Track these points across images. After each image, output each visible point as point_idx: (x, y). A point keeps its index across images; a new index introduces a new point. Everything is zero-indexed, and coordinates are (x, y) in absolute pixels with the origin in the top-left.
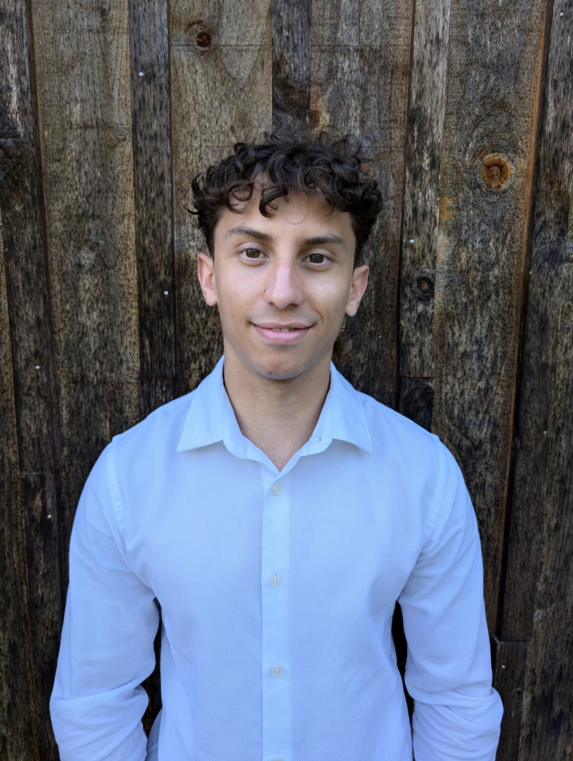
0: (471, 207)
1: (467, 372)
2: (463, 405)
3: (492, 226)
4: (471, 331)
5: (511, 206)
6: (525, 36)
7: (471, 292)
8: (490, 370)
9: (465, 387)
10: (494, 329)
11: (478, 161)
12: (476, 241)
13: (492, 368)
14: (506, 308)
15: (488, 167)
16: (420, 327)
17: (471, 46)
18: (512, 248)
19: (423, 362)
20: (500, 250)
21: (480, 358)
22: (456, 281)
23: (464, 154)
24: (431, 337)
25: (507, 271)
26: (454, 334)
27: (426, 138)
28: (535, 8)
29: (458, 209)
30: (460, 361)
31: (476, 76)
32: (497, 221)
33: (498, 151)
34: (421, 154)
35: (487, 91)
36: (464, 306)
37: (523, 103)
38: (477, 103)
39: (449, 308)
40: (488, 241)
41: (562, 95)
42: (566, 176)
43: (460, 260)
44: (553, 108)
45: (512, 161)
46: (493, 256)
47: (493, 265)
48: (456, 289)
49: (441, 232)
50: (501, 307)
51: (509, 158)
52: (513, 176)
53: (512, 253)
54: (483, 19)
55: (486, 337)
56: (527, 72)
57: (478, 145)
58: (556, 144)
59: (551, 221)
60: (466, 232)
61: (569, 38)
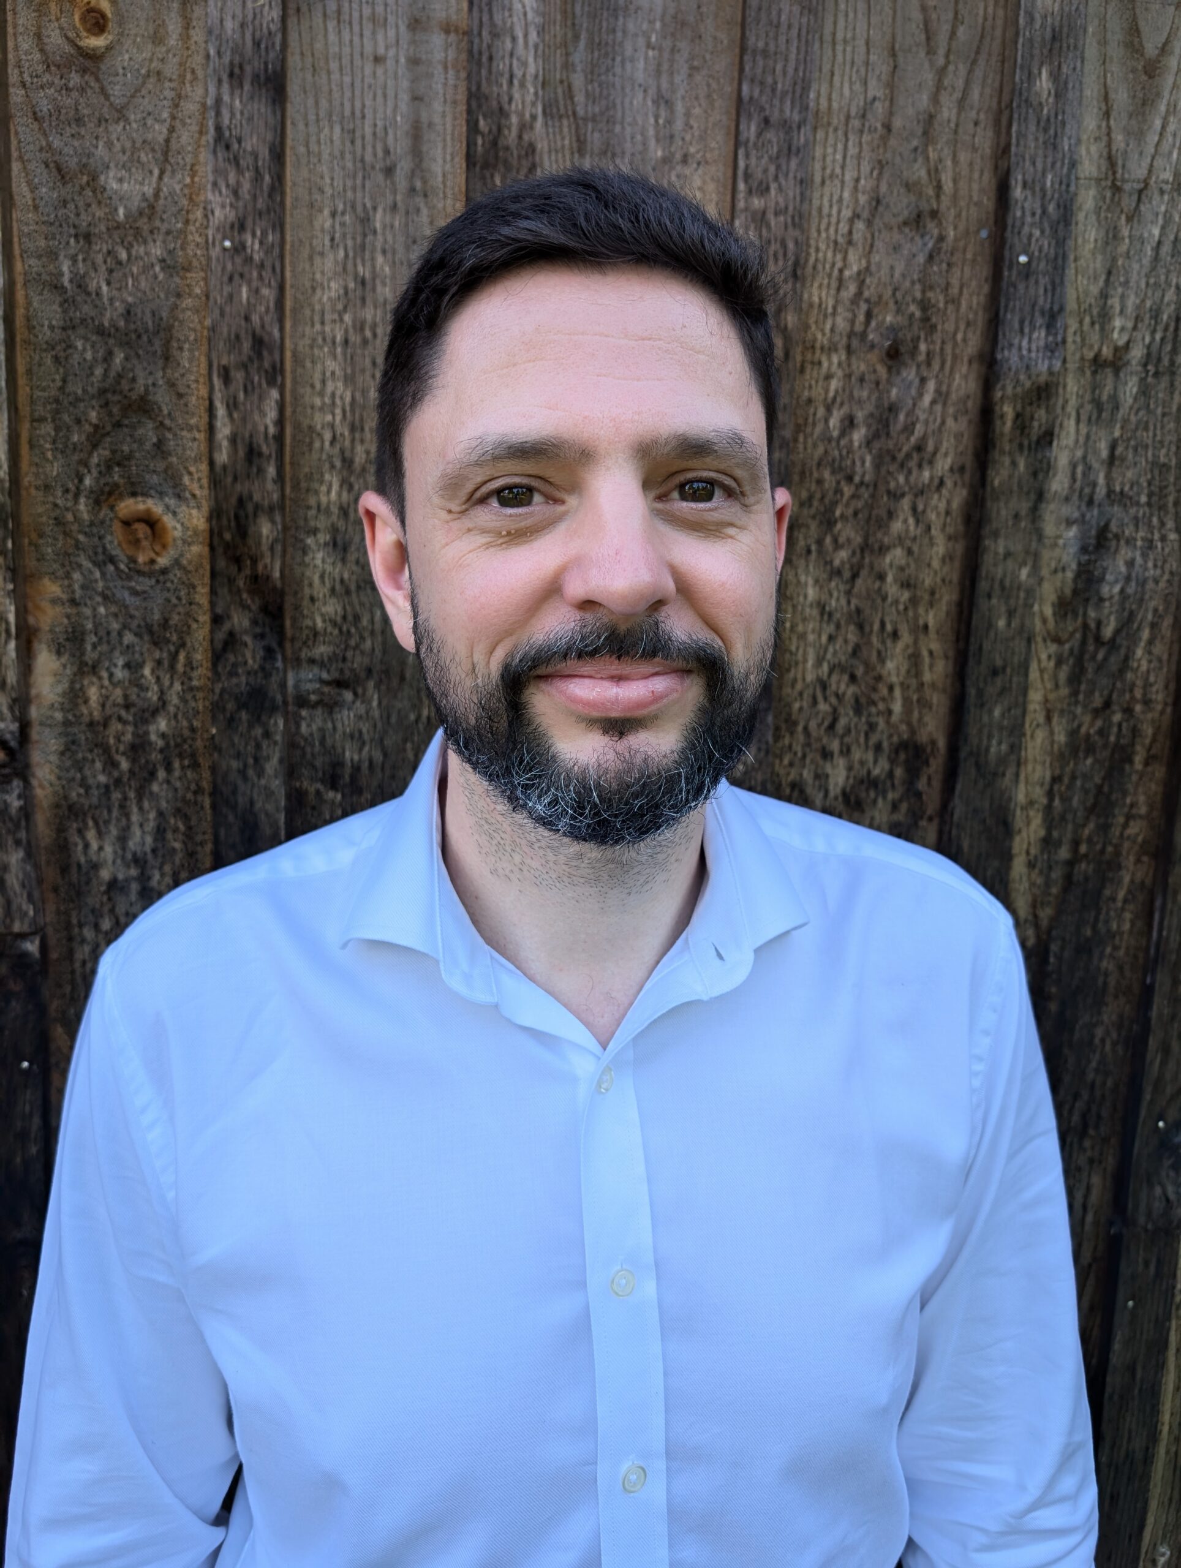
0: (99, 599)
3: (146, 638)
4: (123, 839)
5: (179, 598)
6: (177, 280)
7: (115, 765)
10: (169, 835)
11: (105, 512)
12: (115, 666)
14: (189, 796)
15: (127, 523)
17: (70, 293)
18: (190, 679)
19: (9, 904)
20: (167, 683)
21: (147, 892)
22: (83, 742)
23: (76, 496)
24: (21, 854)
25: (185, 723)
26: (87, 846)
28: (191, 228)
29: (73, 602)
30: (105, 898)
31: (84, 349)
32: (156, 628)
33: (146, 495)
35: (110, 381)
36: (103, 790)
37: (186, 405)
38: (94, 402)
39: (74, 794)
40: (141, 665)
41: (241, 395)
42: (265, 547)
43: (86, 701)
44: (226, 420)
45: (174, 513)
46: (153, 695)
47: (155, 712)
48: (84, 759)
49: (44, 647)
50: (180, 793)
51: (167, 507)
52: (179, 542)
53: (191, 689)
54: (90, 243)
55: (154, 851)
56: (187, 346)
57: (102, 481)
58: (238, 487)
59: (246, 632)
60: (94, 646)
61: (244, 290)
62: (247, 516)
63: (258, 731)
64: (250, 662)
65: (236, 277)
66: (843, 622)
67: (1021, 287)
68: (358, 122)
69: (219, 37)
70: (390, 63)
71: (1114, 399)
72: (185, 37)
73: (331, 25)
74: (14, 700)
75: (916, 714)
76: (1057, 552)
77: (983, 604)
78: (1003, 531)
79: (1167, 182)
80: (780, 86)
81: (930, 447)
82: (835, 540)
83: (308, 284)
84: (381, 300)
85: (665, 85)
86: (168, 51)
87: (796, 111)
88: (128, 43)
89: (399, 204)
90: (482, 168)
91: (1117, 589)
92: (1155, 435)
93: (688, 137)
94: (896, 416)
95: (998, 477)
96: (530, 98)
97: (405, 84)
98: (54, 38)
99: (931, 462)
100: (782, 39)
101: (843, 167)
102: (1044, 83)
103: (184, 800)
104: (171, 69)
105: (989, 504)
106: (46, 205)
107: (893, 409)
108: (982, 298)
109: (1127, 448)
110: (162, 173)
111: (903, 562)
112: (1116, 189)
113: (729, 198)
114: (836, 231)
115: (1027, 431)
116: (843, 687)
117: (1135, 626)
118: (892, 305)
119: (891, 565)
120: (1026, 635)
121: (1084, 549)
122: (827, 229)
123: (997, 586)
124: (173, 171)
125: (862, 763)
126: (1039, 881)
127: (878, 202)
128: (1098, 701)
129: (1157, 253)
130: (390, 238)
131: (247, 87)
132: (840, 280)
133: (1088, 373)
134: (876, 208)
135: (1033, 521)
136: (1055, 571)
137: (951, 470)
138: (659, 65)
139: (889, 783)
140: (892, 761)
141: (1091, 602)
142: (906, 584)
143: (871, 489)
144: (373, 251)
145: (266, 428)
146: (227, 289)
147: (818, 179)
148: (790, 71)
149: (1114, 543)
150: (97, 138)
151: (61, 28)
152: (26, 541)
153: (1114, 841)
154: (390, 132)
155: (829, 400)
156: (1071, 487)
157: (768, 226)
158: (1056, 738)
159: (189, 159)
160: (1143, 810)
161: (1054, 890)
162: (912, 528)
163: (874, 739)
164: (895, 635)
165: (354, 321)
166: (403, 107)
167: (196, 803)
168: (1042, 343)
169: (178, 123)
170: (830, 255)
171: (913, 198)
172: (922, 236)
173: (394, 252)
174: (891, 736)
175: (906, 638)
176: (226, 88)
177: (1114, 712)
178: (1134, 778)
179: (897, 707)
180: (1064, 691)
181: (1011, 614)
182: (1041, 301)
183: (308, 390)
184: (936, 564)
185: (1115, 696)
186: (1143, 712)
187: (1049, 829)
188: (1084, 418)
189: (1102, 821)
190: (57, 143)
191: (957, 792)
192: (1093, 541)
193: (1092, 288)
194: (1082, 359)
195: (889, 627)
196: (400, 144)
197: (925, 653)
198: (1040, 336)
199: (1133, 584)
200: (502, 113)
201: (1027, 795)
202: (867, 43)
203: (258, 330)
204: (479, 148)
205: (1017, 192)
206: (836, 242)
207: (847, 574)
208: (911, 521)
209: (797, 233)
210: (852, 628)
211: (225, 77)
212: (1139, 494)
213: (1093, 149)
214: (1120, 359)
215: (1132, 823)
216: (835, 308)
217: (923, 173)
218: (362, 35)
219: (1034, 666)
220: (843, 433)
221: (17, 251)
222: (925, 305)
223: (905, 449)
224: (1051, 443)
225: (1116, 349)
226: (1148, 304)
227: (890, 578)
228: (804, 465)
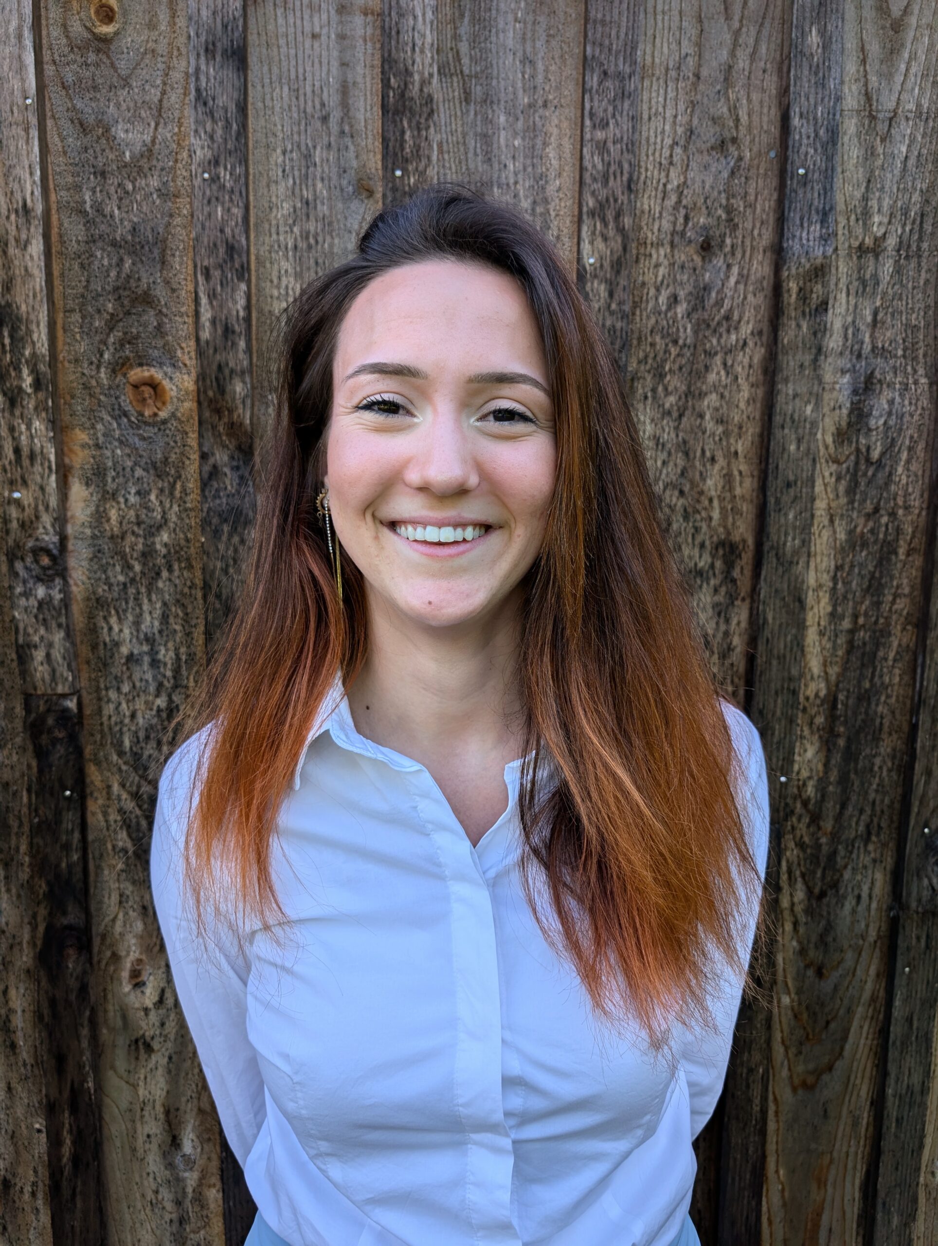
0: (116, 444)
1: (138, 684)
2: (136, 732)
3: (152, 472)
4: (137, 624)
5: (175, 442)
6: (170, 204)
7: (130, 567)
8: (172, 681)
9: (137, 707)
10: (172, 620)
11: (120, 377)
12: (129, 493)
13: (174, 677)
14: (186, 590)
15: (136, 387)
16: (44, 620)
17: (91, 216)
18: (185, 502)
19: (54, 671)
20: (168, 505)
21: (155, 663)
22: (106, 551)
23: (98, 367)
24: (62, 634)
25: (182, 536)
26: (110, 629)
27: (24, 348)
28: (179, 165)
29: (97, 446)
30: (125, 668)
31: (102, 257)
32: (159, 464)
33: (148, 365)
34: (18, 369)
35: (121, 280)
36: (121, 587)
37: (178, 297)
38: (110, 297)
39: (100, 590)
40: (148, 493)
41: (219, 288)
42: (238, 402)
43: (108, 520)
44: (208, 307)
45: (171, 378)
46: (157, 515)
47: (159, 528)
48: (107, 563)
49: (76, 480)
50: (179, 588)
51: (166, 374)
52: (175, 400)
53: (186, 510)
54: (105, 178)
55: (160, 632)
56: (178, 253)
57: (117, 356)
58: (218, 357)
59: (225, 465)
60: (114, 479)
61: (219, 209)
62: (224, 379)
63: (236, 539)
64: (229, 487)
65: (213, 200)
66: (673, 451)
67: (800, 192)
68: (301, 83)
69: (197, 22)
70: (324, 38)
71: (875, 276)
72: (172, 24)
73: (280, 11)
74: (55, 519)
75: (730, 519)
76: (835, 393)
77: (778, 433)
78: (792, 378)
79: (911, 112)
80: (614, 46)
81: (736, 317)
82: (666, 389)
83: (266, 205)
84: (321, 215)
85: (529, 49)
86: (160, 34)
87: (627, 65)
88: (130, 29)
89: (333, 143)
90: (394, 114)
91: (881, 422)
92: (907, 304)
93: (547, 88)
94: (710, 293)
95: (787, 336)
96: (428, 60)
97: (335, 54)
98: (76, 28)
99: (736, 328)
100: (616, 11)
101: (664, 107)
102: (814, 38)
103: (182, 594)
104: (162, 48)
105: (780, 357)
106: (72, 151)
107: (706, 288)
108: (772, 203)
109: (886, 314)
110: (157, 125)
111: (718, 404)
112: (873, 118)
113: (579, 132)
114: (661, 155)
115: (808, 301)
116: (674, 500)
117: (897, 449)
118: (704, 208)
119: (708, 407)
120: (811, 457)
121: (855, 392)
122: (654, 154)
123: (788, 420)
124: (165, 124)
125: (690, 557)
126: (829, 646)
127: (692, 132)
128: (869, 507)
129: (905, 166)
130: (326, 169)
131: (218, 58)
132: (664, 192)
133: (855, 258)
134: (690, 137)
135: (815, 370)
136: (834, 409)
137: (752, 333)
138: (524, 34)
139: (711, 573)
140: (713, 556)
141: (862, 432)
142: (720, 421)
143: (692, 349)
144: (314, 179)
145: (238, 312)
146: (207, 209)
147: (645, 116)
148: (622, 35)
149: (878, 386)
150: (109, 100)
151: (81, 20)
152: (62, 401)
153: (885, 614)
154: (325, 90)
155: (659, 283)
156: (844, 345)
157: (609, 152)
158: (838, 536)
159: (177, 114)
160: (907, 590)
161: (840, 653)
162: (723, 378)
163: (699, 539)
164: (713, 460)
165: (301, 232)
166: (334, 71)
167: (191, 595)
168: (817, 234)
169: (168, 88)
170: (656, 173)
171: (718, 129)
172: (726, 157)
173: (330, 179)
174: (712, 537)
175: (721, 462)
176: (203, 59)
177: (882, 516)
178: (899, 565)
179: (716, 515)
180: (843, 500)
181: (799, 441)
182: (816, 202)
183: (268, 284)
184: (742, 405)
185: (882, 503)
186: (904, 515)
187: (835, 607)
188: (853, 291)
189: (875, 599)
190: (79, 105)
191: (762, 577)
192: (862, 386)
193: (856, 193)
194: (850, 247)
195: (708, 454)
196: (332, 99)
197: (736, 473)
198: (816, 229)
199: (894, 417)
200: (408, 73)
201: (817, 581)
202: (680, 13)
203: (230, 239)
204: (391, 99)
205: (796, 121)
206: (660, 164)
207: (675, 414)
208: (723, 373)
209: (630, 156)
210: (680, 455)
211: (202, 52)
212: (896, 349)
213: (854, 87)
214: (879, 246)
215: (898, 601)
216: (661, 213)
217: (725, 110)
218: (302, 18)
219: (819, 482)
220: (669, 308)
221: (51, 186)
222: (729, 210)
223: (717, 319)
224: (826, 310)
225: (876, 239)
226: (899, 204)
227: (708, 417)
228: (640, 332)
